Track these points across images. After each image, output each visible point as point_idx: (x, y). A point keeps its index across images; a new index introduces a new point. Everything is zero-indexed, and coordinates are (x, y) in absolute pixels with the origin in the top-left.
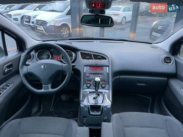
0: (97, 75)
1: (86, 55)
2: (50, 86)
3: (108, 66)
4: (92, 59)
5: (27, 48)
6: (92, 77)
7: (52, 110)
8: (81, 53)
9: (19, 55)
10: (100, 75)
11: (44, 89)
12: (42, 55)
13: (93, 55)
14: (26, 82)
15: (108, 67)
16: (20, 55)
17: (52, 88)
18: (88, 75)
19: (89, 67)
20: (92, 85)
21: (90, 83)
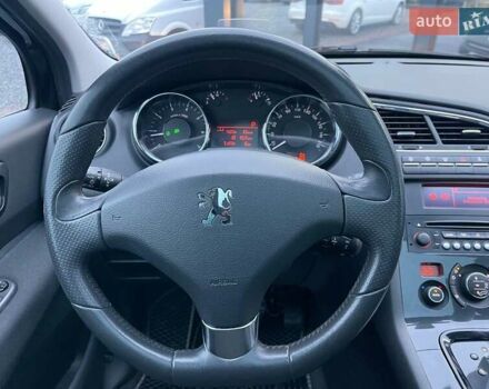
0: (478, 235)
2: (250, 327)
4: (429, 140)
5: (75, 90)
6: (446, 245)
18: (424, 236)
19: (420, 185)
20: (454, 289)
21: (442, 279)
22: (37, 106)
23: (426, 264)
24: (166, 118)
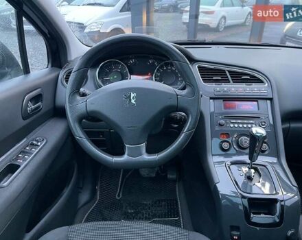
0: (246, 121)
1: (212, 73)
2: (143, 146)
3: (271, 99)
4: (227, 81)
5: (69, 59)
6: (232, 125)
7: (119, 196)
8: (199, 67)
9: (53, 75)
10: (251, 122)
11: (128, 155)
12: (107, 75)
13: (228, 71)
14: (83, 136)
15: (269, 102)
16: (57, 73)
17: (149, 152)
18: (222, 122)
19: (222, 100)
20: (234, 144)
21: (230, 140)
22: (52, 67)
23: (223, 134)
24: (111, 71)
